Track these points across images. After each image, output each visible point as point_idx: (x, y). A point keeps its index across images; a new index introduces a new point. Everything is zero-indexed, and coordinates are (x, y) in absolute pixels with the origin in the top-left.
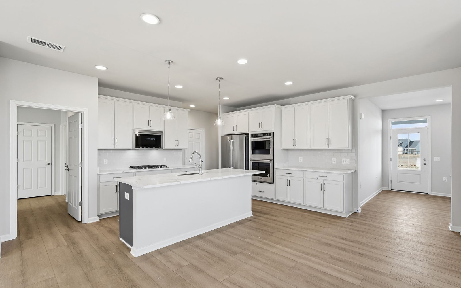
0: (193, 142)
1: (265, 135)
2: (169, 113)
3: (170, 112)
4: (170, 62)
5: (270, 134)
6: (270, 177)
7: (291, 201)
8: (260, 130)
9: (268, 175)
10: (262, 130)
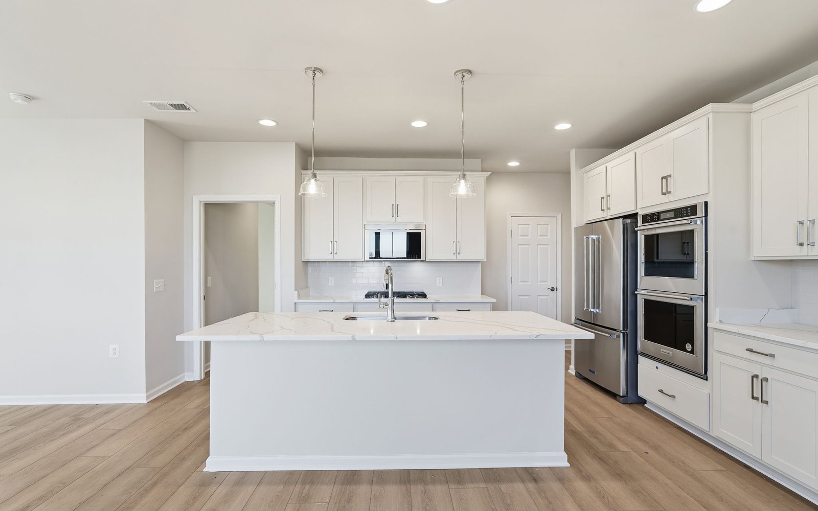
0: (529, 245)
1: (679, 213)
2: (313, 181)
3: (316, 180)
4: (316, 70)
5: (691, 210)
6: (692, 352)
7: (766, 460)
8: (664, 199)
9: (688, 347)
10: (671, 198)
